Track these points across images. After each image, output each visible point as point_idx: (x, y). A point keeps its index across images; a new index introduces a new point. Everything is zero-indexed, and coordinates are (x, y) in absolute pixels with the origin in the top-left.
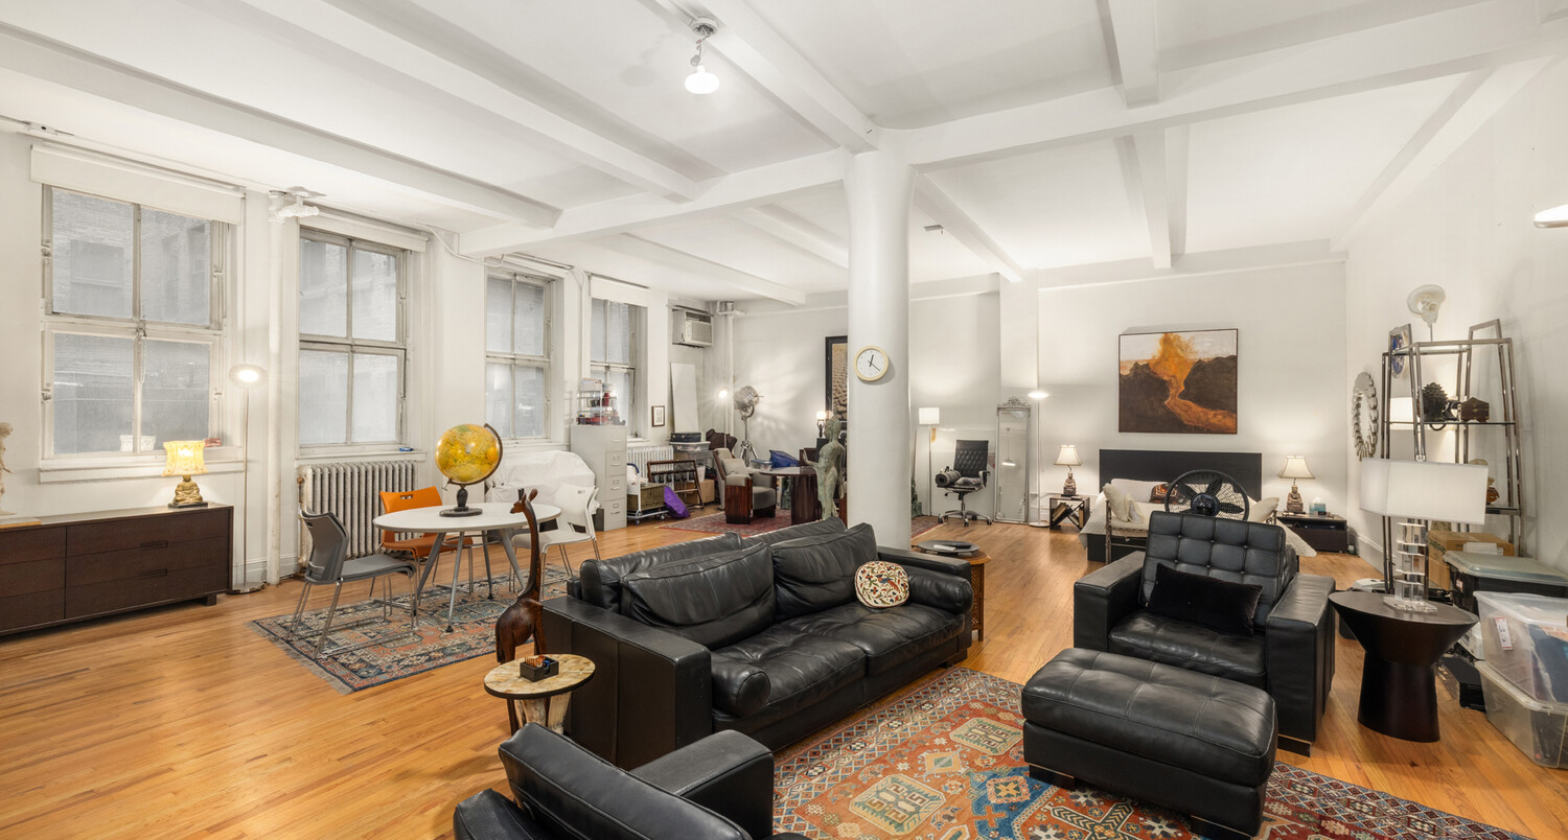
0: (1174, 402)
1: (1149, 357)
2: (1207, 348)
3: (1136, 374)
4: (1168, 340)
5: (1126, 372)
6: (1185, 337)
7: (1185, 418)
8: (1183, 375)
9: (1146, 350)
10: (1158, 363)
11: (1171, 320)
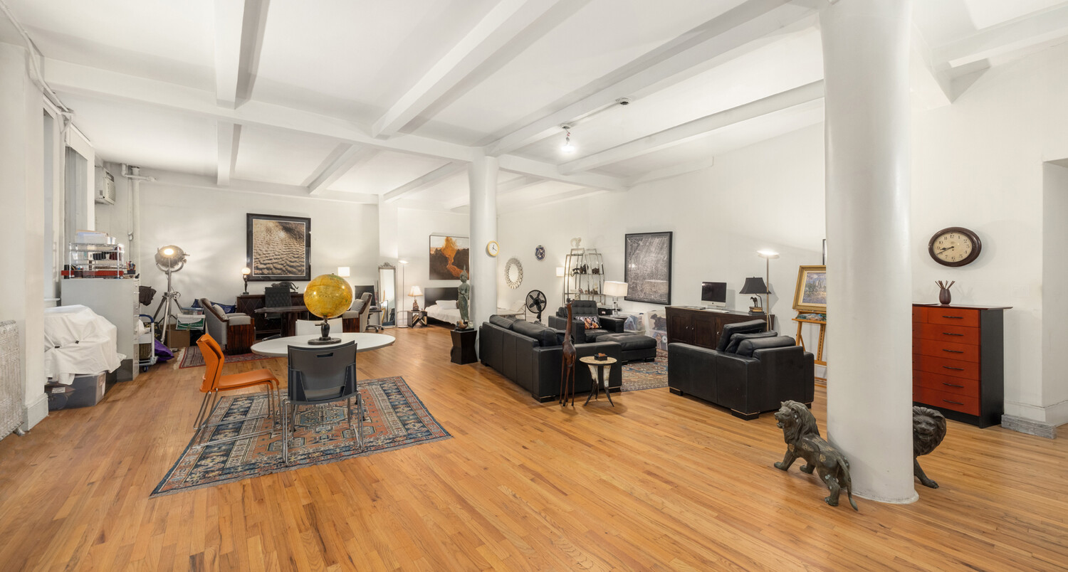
0: (450, 266)
1: (441, 247)
2: (460, 245)
3: (436, 254)
4: (448, 240)
5: (432, 253)
6: (454, 239)
7: (454, 273)
8: (453, 255)
9: (439, 243)
10: (444, 249)
11: (449, 233)
